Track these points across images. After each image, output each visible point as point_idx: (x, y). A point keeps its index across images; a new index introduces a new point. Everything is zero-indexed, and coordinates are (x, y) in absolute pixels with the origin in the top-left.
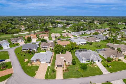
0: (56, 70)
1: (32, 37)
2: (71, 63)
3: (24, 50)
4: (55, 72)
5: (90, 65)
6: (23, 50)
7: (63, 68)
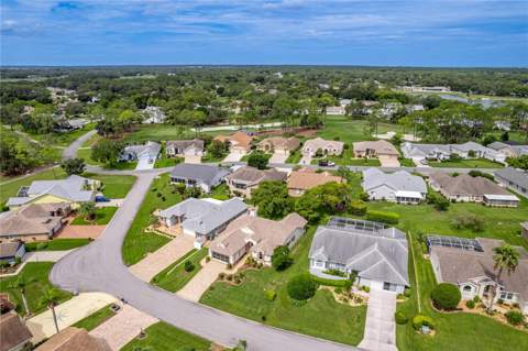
0: (201, 267)
1: (234, 143)
2: (269, 259)
3: (176, 180)
4: (192, 273)
5: (332, 289)
6: (173, 180)
7: (230, 267)
